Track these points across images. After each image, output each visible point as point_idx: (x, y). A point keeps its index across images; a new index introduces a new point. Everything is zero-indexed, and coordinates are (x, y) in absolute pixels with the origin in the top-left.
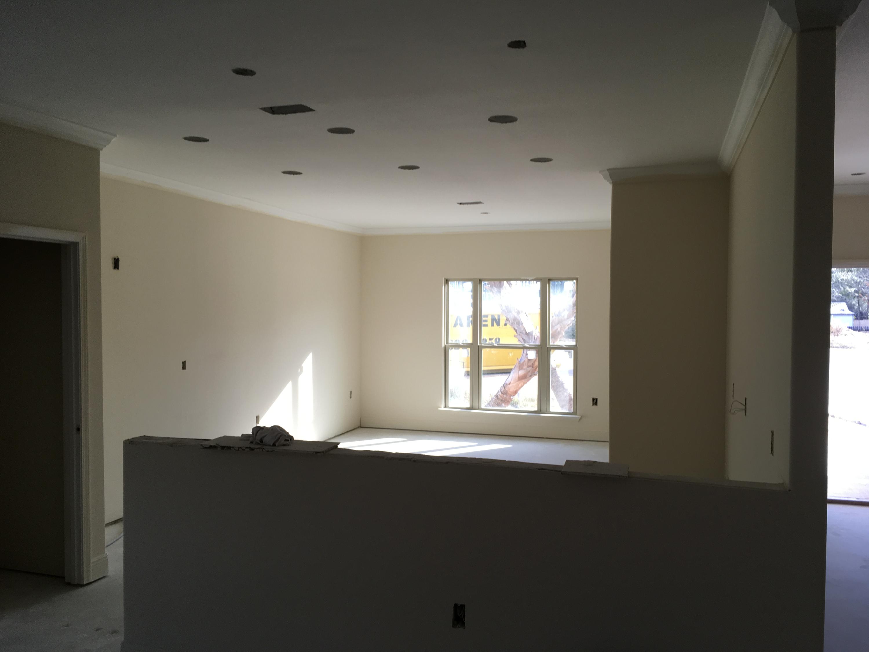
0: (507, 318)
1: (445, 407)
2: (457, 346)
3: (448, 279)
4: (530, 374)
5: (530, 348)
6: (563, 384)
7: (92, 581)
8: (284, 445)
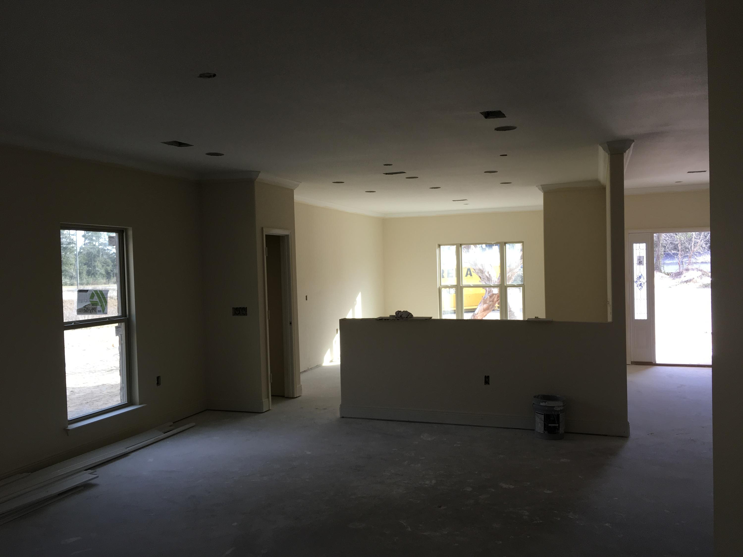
0: (475, 269)
2: (446, 287)
3: (440, 244)
4: (491, 306)
5: (494, 287)
6: (513, 313)
7: (298, 396)
8: (410, 318)
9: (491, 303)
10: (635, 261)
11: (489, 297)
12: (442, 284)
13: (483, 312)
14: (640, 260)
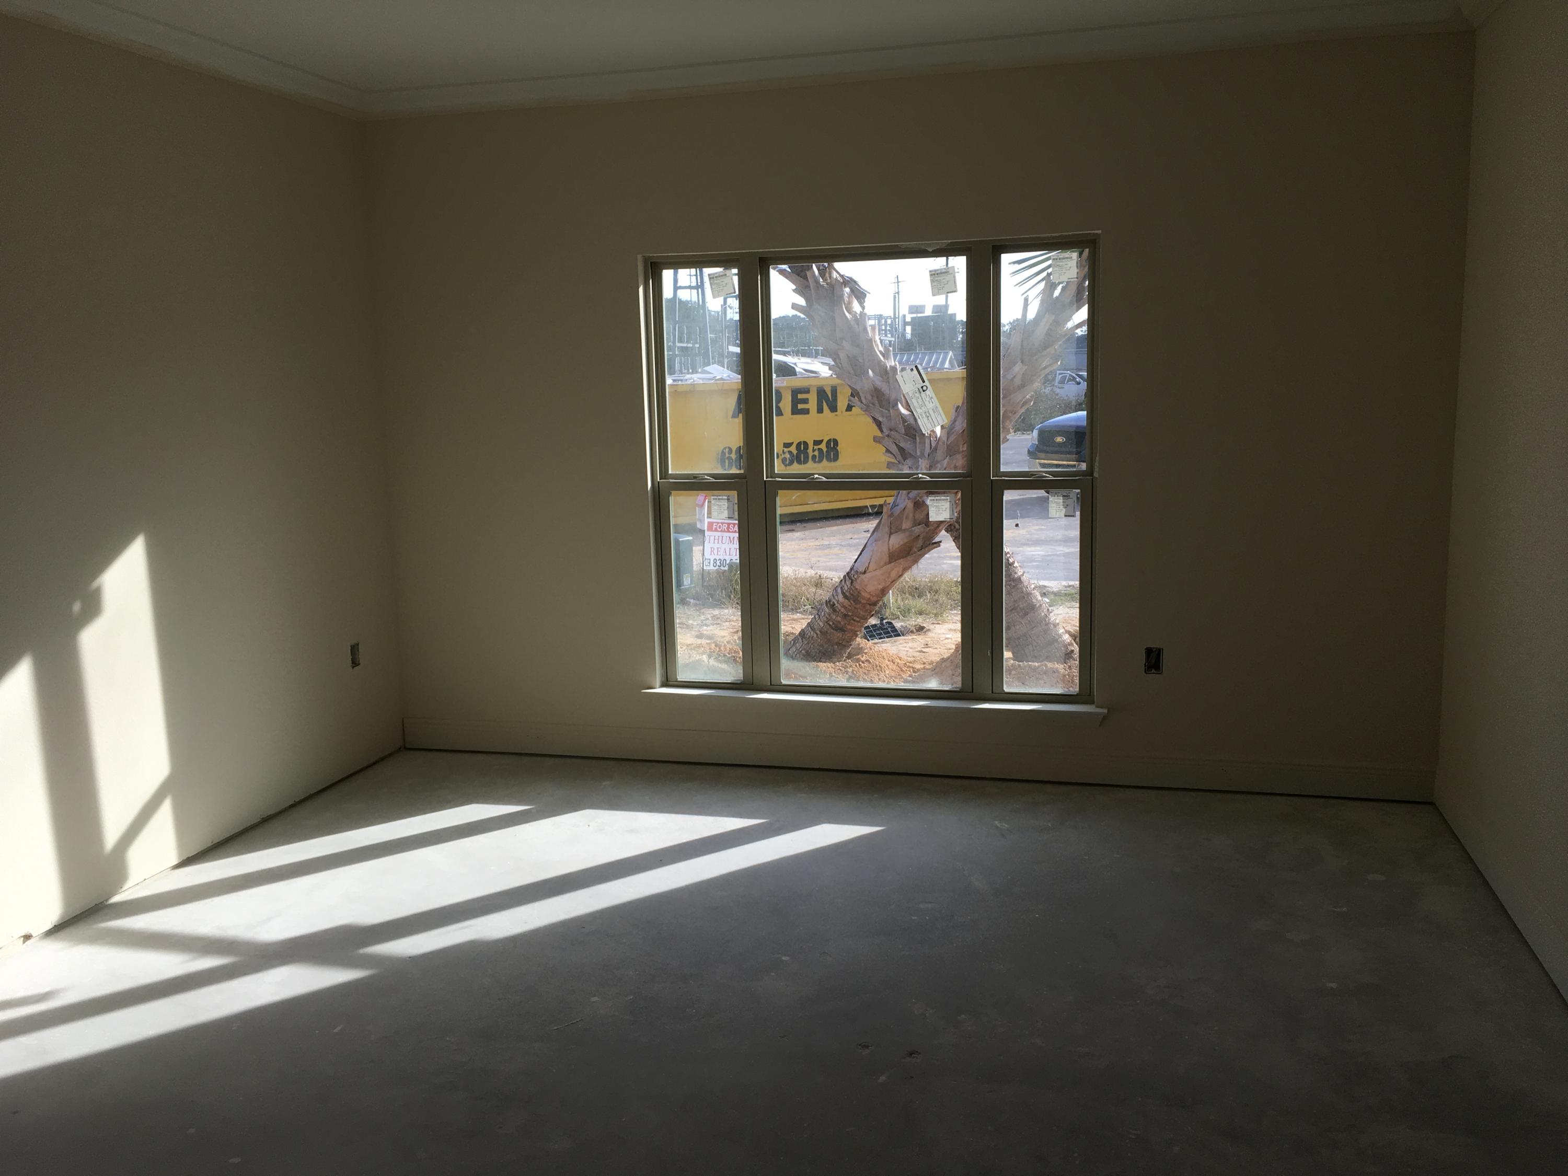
0: (852, 388)
1: (665, 684)
2: (695, 484)
4: (920, 543)
5: (936, 487)
9: (918, 530)
11: (910, 505)
12: (672, 470)
13: (886, 564)
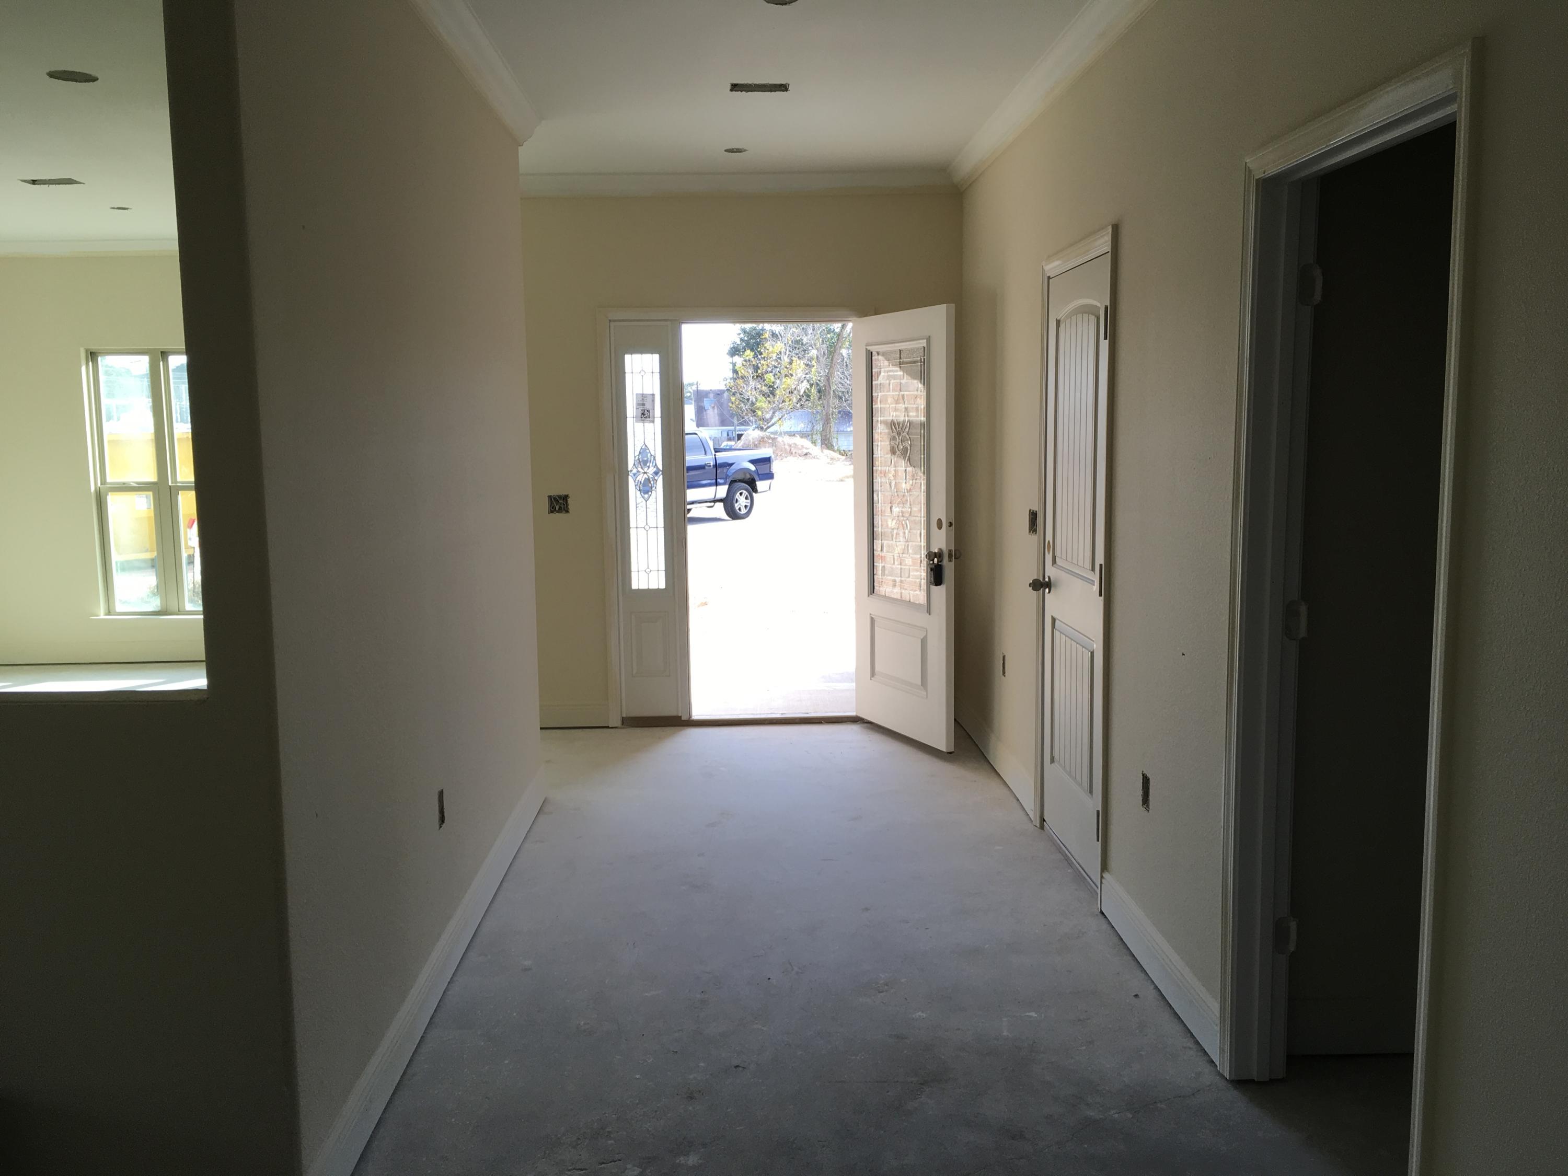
1: (107, 612)
2: (124, 488)
10: (631, 409)
12: (109, 479)
14: (643, 405)
